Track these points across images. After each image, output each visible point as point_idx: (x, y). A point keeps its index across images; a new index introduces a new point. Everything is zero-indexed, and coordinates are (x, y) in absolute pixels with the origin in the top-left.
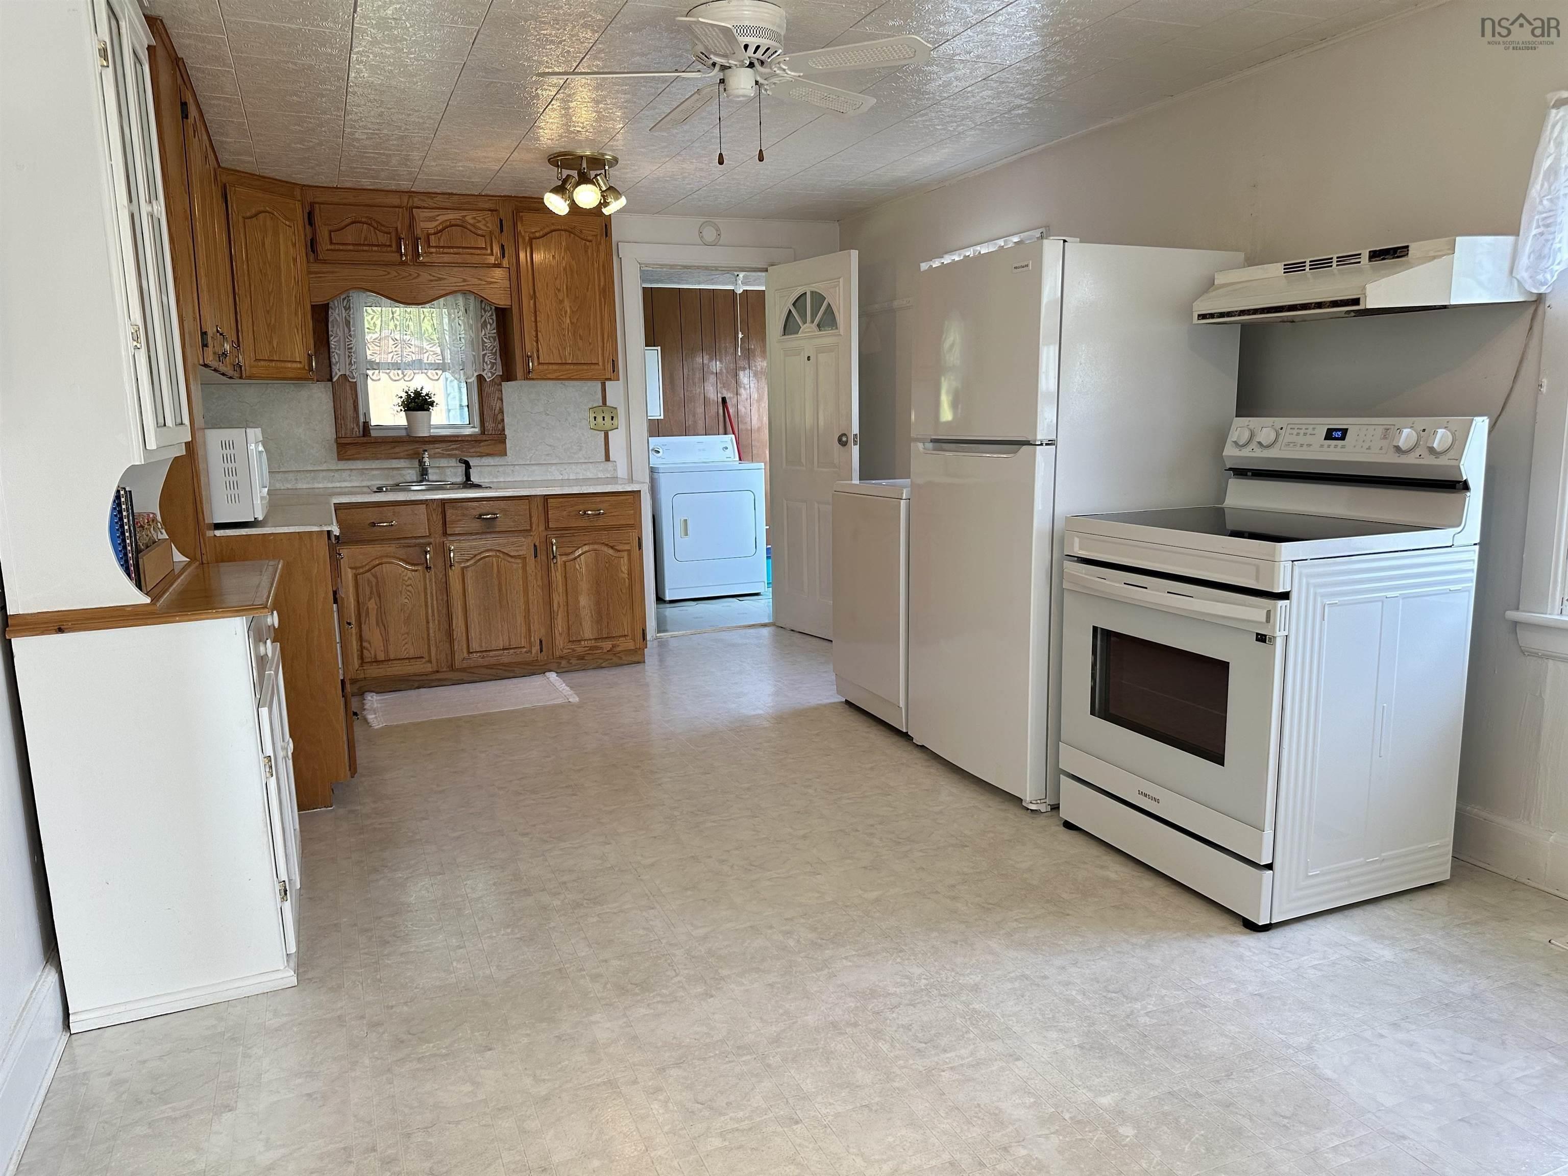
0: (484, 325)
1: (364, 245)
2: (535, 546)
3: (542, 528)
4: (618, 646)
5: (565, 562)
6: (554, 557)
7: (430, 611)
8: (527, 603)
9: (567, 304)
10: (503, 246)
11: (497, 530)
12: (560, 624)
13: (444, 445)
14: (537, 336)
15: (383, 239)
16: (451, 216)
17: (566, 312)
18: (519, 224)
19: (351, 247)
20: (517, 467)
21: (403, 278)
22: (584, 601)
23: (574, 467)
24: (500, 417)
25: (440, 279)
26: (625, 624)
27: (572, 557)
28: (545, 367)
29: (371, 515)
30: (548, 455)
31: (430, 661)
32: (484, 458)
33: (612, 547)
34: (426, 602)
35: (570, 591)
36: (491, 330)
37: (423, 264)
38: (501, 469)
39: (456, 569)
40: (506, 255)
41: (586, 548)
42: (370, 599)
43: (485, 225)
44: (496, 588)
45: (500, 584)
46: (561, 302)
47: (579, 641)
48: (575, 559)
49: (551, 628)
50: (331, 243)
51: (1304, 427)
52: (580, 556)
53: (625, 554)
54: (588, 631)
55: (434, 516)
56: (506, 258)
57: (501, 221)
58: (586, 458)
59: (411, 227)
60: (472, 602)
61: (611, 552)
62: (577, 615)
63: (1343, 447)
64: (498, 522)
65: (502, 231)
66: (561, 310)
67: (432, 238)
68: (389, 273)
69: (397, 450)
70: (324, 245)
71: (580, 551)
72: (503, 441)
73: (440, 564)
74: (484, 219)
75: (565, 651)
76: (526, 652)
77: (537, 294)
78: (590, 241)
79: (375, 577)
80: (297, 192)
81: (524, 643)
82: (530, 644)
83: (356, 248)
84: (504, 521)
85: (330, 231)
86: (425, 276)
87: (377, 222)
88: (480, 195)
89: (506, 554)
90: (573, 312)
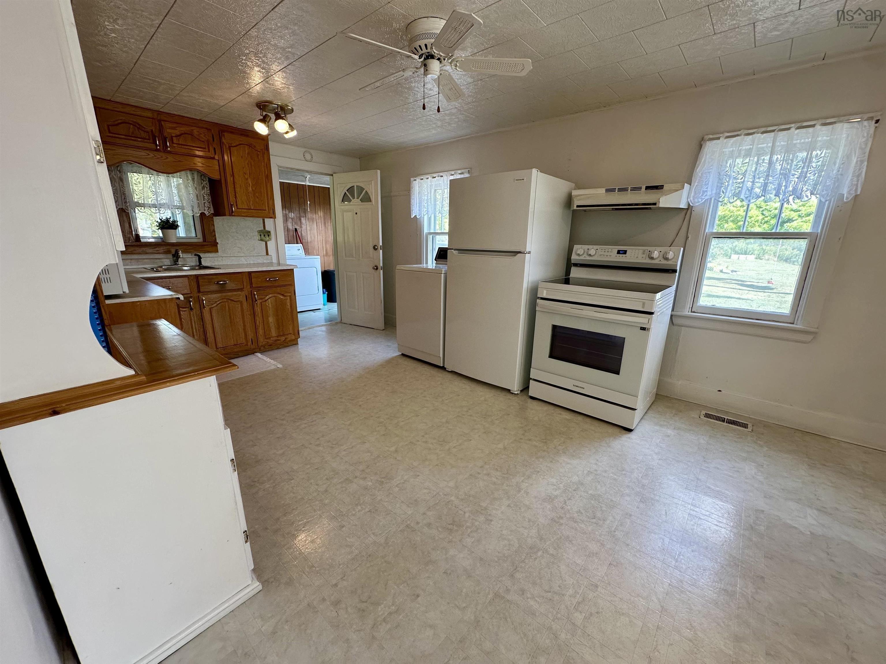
0: (203, 188)
1: (132, 137)
2: (246, 296)
3: (249, 287)
4: (287, 338)
5: (261, 303)
6: (256, 300)
7: (194, 331)
8: (244, 323)
10: (215, 149)
11: (227, 289)
12: (261, 332)
13: (184, 247)
14: (235, 195)
15: (144, 135)
16: (184, 129)
17: (249, 185)
18: (222, 138)
19: (123, 137)
20: (224, 258)
21: (158, 158)
22: (271, 319)
23: (252, 257)
24: (213, 233)
25: (180, 161)
26: (291, 328)
27: (264, 300)
28: (240, 210)
30: (239, 252)
32: (207, 253)
33: (283, 295)
35: (264, 316)
36: (207, 190)
37: (170, 152)
38: (216, 259)
39: (207, 309)
40: (217, 153)
41: (270, 296)
43: (204, 136)
44: (228, 317)
46: (247, 179)
47: (270, 338)
48: (266, 301)
49: (256, 333)
50: (110, 133)
51: (607, 249)
52: (268, 299)
53: (288, 298)
54: (274, 333)
55: (192, 283)
56: (217, 154)
57: (213, 135)
58: (257, 254)
59: (161, 131)
60: (216, 325)
61: (282, 297)
62: (269, 327)
63: (626, 257)
64: (226, 285)
65: (213, 140)
66: (247, 183)
67: (174, 138)
68: (149, 155)
69: (157, 249)
70: (104, 133)
71: (268, 297)
72: (216, 245)
73: (197, 306)
74: (204, 133)
75: (264, 343)
76: (245, 345)
77: (235, 175)
78: (260, 152)
81: (244, 341)
82: (247, 341)
83: (126, 137)
84: (230, 285)
85: (108, 126)
86: (170, 158)
87: (139, 125)
88: (200, 120)
89: (232, 300)
90: (253, 185)
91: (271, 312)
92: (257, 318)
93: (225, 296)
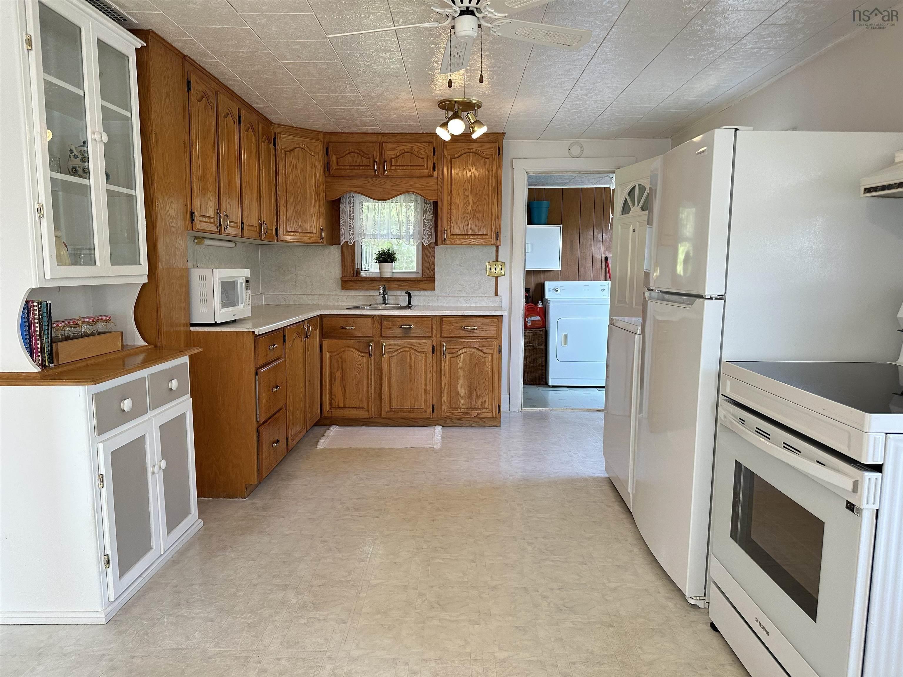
0: (425, 212)
1: (355, 166)
2: (433, 346)
3: (439, 336)
4: (481, 414)
5: (451, 358)
6: (444, 354)
7: (370, 381)
8: (426, 381)
9: (470, 198)
10: (434, 164)
11: (411, 335)
12: (445, 396)
13: (399, 283)
14: (451, 218)
15: (365, 162)
16: (404, 147)
17: (469, 203)
18: (444, 150)
19: (348, 167)
20: (440, 297)
21: (377, 184)
22: (461, 383)
23: (474, 298)
24: (432, 267)
25: (397, 185)
26: (487, 400)
27: (455, 355)
28: (455, 237)
29: (342, 322)
30: (460, 290)
31: (368, 411)
32: (422, 291)
33: (481, 351)
34: (368, 375)
35: (453, 376)
36: (430, 215)
37: (387, 177)
38: (431, 298)
39: (386, 356)
40: (436, 169)
41: (465, 350)
42: (338, 370)
43: (424, 151)
44: (408, 370)
45: (411, 368)
46: (467, 196)
47: (457, 408)
48: (457, 356)
49: (440, 398)
50: (338, 165)
52: (460, 355)
53: (490, 356)
54: (462, 402)
55: (376, 325)
56: (436, 171)
57: (434, 148)
58: (483, 294)
59: (382, 155)
60: (394, 379)
61: (480, 353)
62: (457, 392)
64: (412, 331)
65: (434, 155)
66: (467, 202)
67: (393, 160)
68: (369, 182)
69: (373, 285)
70: (334, 166)
71: (461, 352)
72: (433, 282)
73: (377, 353)
74: (424, 148)
75: (448, 414)
76: (424, 412)
77: (453, 193)
78: (488, 158)
79: (341, 358)
80: (321, 137)
81: (423, 406)
82: (427, 407)
83: (351, 167)
84: (416, 330)
85: (337, 158)
86: (389, 183)
87: (363, 152)
88: (422, 133)
89: (415, 350)
90: (474, 203)
91: (462, 373)
92: (443, 378)
93: (408, 344)
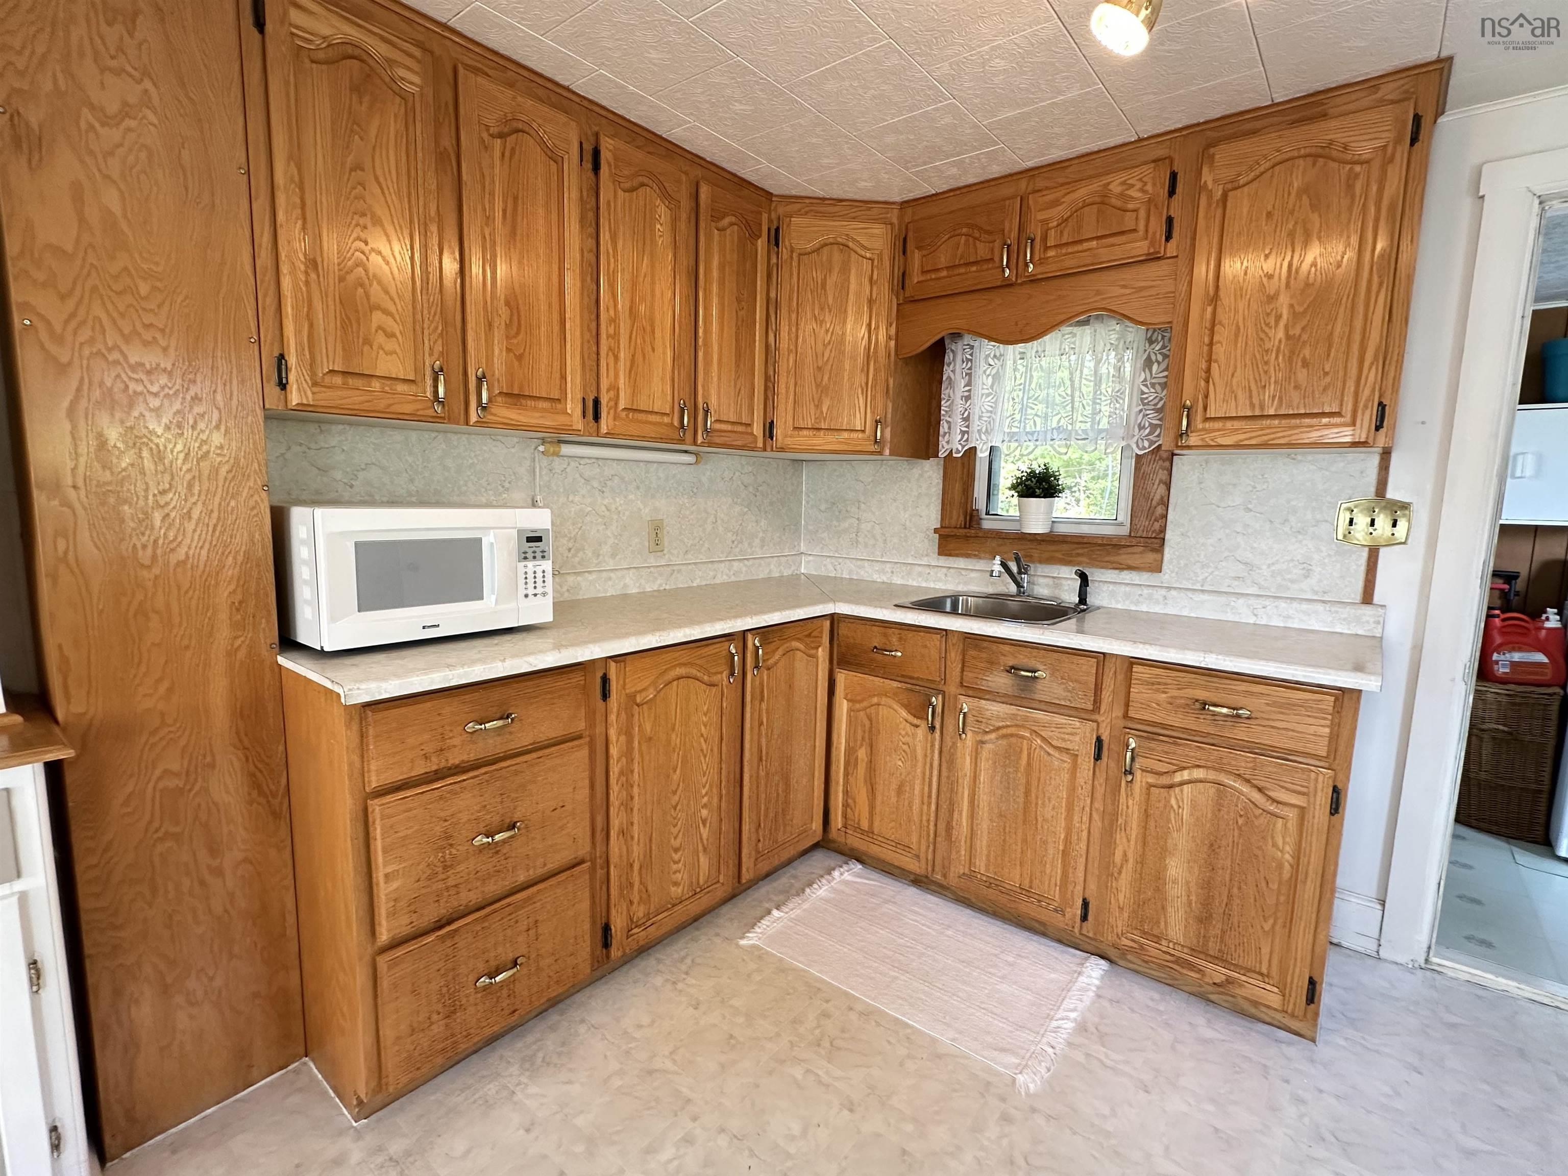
0: (1146, 365)
1: (960, 265)
2: (1098, 740)
3: (1118, 712)
4: (1241, 986)
5: (1151, 786)
6: (1129, 771)
8: (1069, 830)
10: (1170, 221)
11: (1037, 697)
12: (1123, 891)
13: (1064, 547)
14: (1208, 371)
15: (983, 251)
17: (1278, 318)
18: (1205, 170)
19: (945, 273)
20: (1173, 593)
21: (1010, 305)
22: (1177, 870)
23: (1283, 604)
24: (1160, 510)
26: (1266, 950)
27: (1165, 781)
28: (1218, 425)
29: (875, 636)
30: (1237, 578)
31: (920, 857)
33: (1260, 790)
35: (1152, 842)
38: (1146, 591)
39: (968, 739)
40: (1174, 234)
41: (1199, 774)
42: (862, 745)
43: (1143, 190)
44: (1022, 789)
45: (1028, 783)
47: (1157, 937)
48: (1171, 787)
49: (1105, 888)
50: (924, 272)
52: (1182, 784)
53: (1292, 814)
54: (1177, 927)
55: (952, 654)
56: (1173, 240)
57: (1174, 175)
58: (1316, 593)
59: (1022, 224)
61: (1256, 796)
62: (1161, 892)
64: (1039, 686)
65: (1172, 192)
67: (1052, 233)
68: (989, 303)
70: (914, 276)
71: (1185, 775)
72: (1159, 549)
73: (950, 723)
74: (1140, 180)
75: (1125, 942)
76: (1055, 910)
79: (871, 719)
80: (893, 215)
81: (1056, 894)
82: (1066, 899)
84: (1050, 687)
85: (924, 256)
86: (1037, 297)
87: (980, 229)
88: (1140, 140)
89: (1044, 739)
90: (1295, 316)
91: (1182, 842)
92: (1120, 837)
93: (1026, 719)
